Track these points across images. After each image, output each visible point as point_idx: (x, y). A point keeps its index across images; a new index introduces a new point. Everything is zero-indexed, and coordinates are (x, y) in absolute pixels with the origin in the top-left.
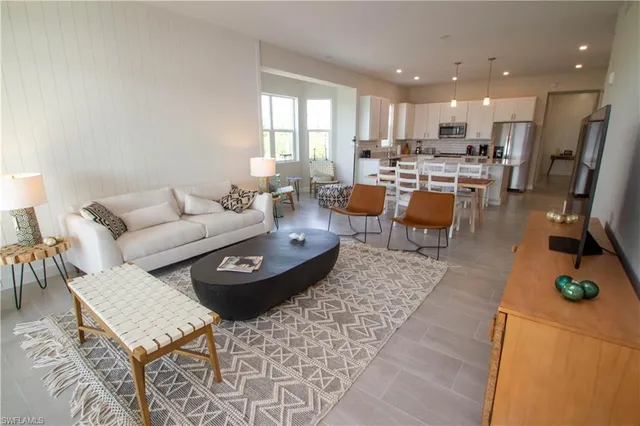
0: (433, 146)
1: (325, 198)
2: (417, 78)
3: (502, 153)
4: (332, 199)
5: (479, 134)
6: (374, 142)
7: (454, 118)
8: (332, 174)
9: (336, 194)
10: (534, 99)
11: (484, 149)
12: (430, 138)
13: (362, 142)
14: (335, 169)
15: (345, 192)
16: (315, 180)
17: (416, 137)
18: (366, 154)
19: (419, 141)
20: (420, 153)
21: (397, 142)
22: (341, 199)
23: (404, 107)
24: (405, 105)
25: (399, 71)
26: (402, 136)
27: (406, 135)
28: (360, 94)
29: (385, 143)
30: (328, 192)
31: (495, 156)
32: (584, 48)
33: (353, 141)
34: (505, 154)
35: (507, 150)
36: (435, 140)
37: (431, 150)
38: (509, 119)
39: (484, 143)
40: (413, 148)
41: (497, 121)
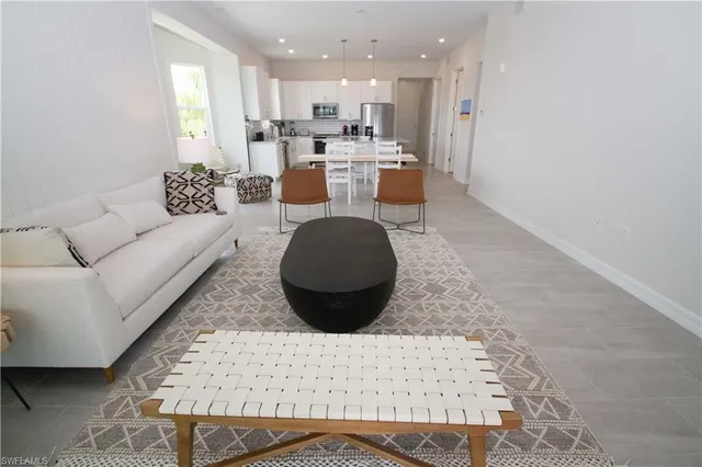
0: (306, 126)
2: (291, 51)
4: (254, 190)
7: (325, 98)
10: (390, 83)
11: (355, 128)
12: (303, 118)
13: (254, 122)
14: (225, 156)
17: (288, 118)
18: (259, 137)
19: (292, 122)
20: (295, 134)
21: (273, 123)
23: (275, 83)
24: (277, 80)
25: (282, 41)
26: (278, 117)
28: (243, 62)
32: (442, 40)
33: (247, 120)
34: (375, 133)
35: (377, 130)
36: (308, 121)
37: (306, 132)
38: (373, 101)
39: (354, 123)
40: (287, 130)
41: (363, 102)
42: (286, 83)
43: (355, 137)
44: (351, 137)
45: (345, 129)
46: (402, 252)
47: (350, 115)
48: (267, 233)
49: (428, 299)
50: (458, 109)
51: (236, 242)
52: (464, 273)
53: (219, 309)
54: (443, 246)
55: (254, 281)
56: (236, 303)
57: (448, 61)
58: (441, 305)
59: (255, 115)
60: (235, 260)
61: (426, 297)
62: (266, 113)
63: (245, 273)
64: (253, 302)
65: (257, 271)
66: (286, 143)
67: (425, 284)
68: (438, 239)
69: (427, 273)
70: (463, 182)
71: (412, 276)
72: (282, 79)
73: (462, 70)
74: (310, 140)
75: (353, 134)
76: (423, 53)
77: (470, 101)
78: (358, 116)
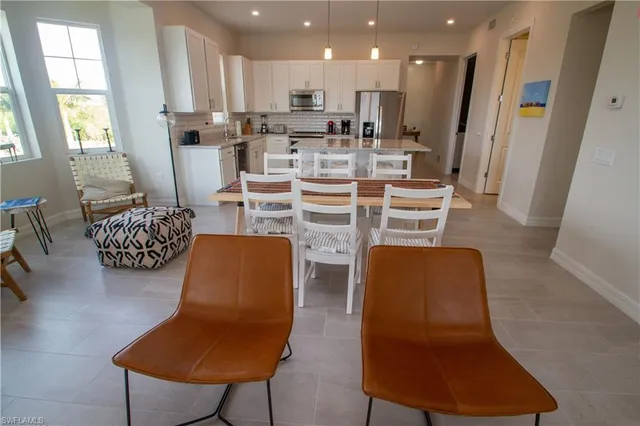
0: (282, 121)
3: (372, 131)
4: (133, 251)
5: (340, 106)
6: (202, 116)
7: (307, 83)
9: (142, 237)
10: (397, 63)
12: (278, 110)
13: (181, 116)
14: (134, 168)
15: (164, 231)
16: (88, 194)
17: (260, 108)
18: (192, 138)
19: (264, 116)
20: (267, 132)
21: (235, 116)
22: (157, 247)
23: (238, 61)
24: (239, 58)
26: (241, 108)
27: (247, 105)
28: (162, 21)
29: (218, 118)
30: (120, 236)
31: (365, 135)
33: (164, 113)
34: (376, 131)
35: (378, 127)
36: (285, 114)
37: (282, 128)
38: (374, 88)
39: (346, 118)
40: (257, 125)
41: (359, 89)
42: (256, 63)
43: (345, 137)
44: (338, 138)
45: (331, 126)
50: (513, 98)
57: (492, 26)
59: (186, 105)
70: (524, 222)
72: (249, 57)
73: (525, 35)
74: (285, 140)
75: (343, 132)
76: (449, 19)
77: (548, 83)
78: (351, 109)
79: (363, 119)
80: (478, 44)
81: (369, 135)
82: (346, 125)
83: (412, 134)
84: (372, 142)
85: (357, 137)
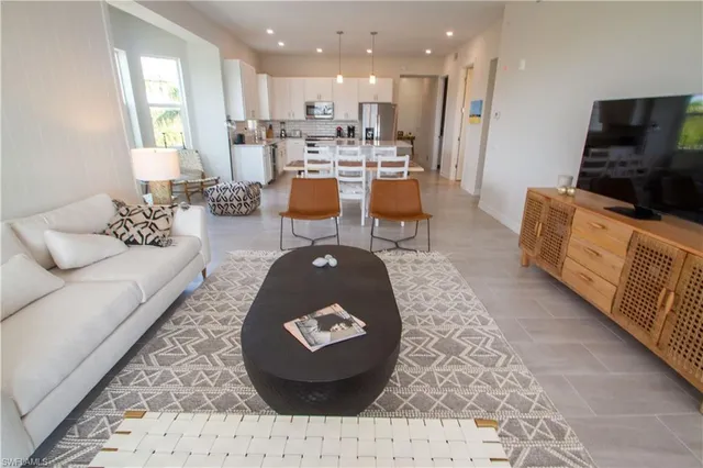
0: (298, 127)
1: (223, 203)
2: (281, 44)
3: (373, 135)
4: (235, 203)
6: (245, 123)
7: (320, 96)
8: (200, 168)
10: (391, 80)
12: (295, 118)
15: (251, 191)
17: (279, 117)
19: (283, 123)
20: (286, 136)
23: (264, 78)
24: (265, 75)
25: (270, 32)
26: (266, 116)
27: (271, 114)
28: (224, 57)
31: (367, 138)
32: (450, 34)
33: (229, 121)
34: (375, 135)
35: (377, 132)
36: (300, 121)
37: (298, 133)
38: (372, 100)
39: (351, 125)
40: (277, 130)
41: (361, 101)
42: (276, 79)
43: (351, 139)
44: (346, 140)
45: (339, 132)
46: (404, 288)
47: (347, 115)
48: (243, 259)
49: (441, 365)
50: (467, 110)
51: (204, 272)
52: (485, 322)
53: (163, 379)
54: (456, 280)
55: (216, 332)
56: (187, 370)
57: (456, 57)
58: (460, 375)
59: (239, 115)
60: (197, 298)
61: (437, 362)
62: (252, 112)
63: (207, 320)
64: (210, 367)
65: (223, 315)
66: (275, 146)
67: (436, 339)
68: (448, 269)
69: (438, 322)
70: (472, 193)
71: (419, 327)
72: (271, 75)
73: (472, 68)
74: (302, 142)
75: (349, 136)
76: (428, 48)
77: (481, 102)
78: (355, 116)
79: (366, 125)
80: (449, 68)
81: (370, 139)
82: (351, 130)
83: (408, 138)
84: (372, 143)
85: (361, 139)
